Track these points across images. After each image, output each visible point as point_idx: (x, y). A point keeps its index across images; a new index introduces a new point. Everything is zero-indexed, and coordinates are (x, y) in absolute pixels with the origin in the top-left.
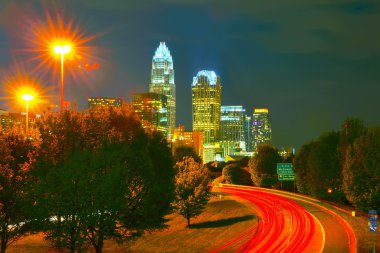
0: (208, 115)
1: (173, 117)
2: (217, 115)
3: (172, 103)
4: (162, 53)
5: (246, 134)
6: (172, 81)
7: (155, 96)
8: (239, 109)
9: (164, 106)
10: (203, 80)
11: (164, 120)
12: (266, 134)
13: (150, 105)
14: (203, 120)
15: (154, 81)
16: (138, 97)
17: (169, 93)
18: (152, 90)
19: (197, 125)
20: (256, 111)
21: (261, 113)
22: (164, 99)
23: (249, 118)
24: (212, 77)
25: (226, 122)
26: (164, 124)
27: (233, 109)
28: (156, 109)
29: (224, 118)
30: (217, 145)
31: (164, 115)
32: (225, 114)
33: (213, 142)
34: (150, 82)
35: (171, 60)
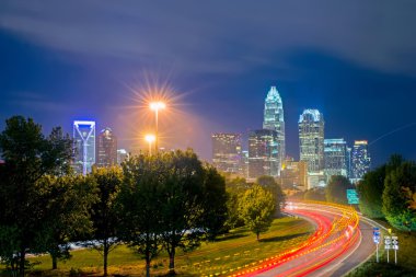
0: (314, 147)
1: (283, 149)
2: (320, 147)
3: (282, 137)
4: (273, 95)
5: (347, 163)
6: (282, 119)
7: (267, 132)
8: (341, 141)
9: (275, 140)
10: (309, 117)
11: (275, 152)
12: (366, 163)
13: (263, 139)
14: (309, 151)
15: (266, 120)
16: (253, 133)
17: (279, 129)
18: (264, 127)
19: (303, 156)
20: (357, 143)
21: (361, 145)
22: (275, 134)
23: (349, 149)
24: (316, 114)
25: (329, 153)
26: (275, 155)
27: (335, 141)
28: (268, 143)
29: (327, 150)
30: (321, 173)
31: (275, 147)
32: (328, 146)
33: (318, 170)
34: (263, 120)
35: (280, 101)
